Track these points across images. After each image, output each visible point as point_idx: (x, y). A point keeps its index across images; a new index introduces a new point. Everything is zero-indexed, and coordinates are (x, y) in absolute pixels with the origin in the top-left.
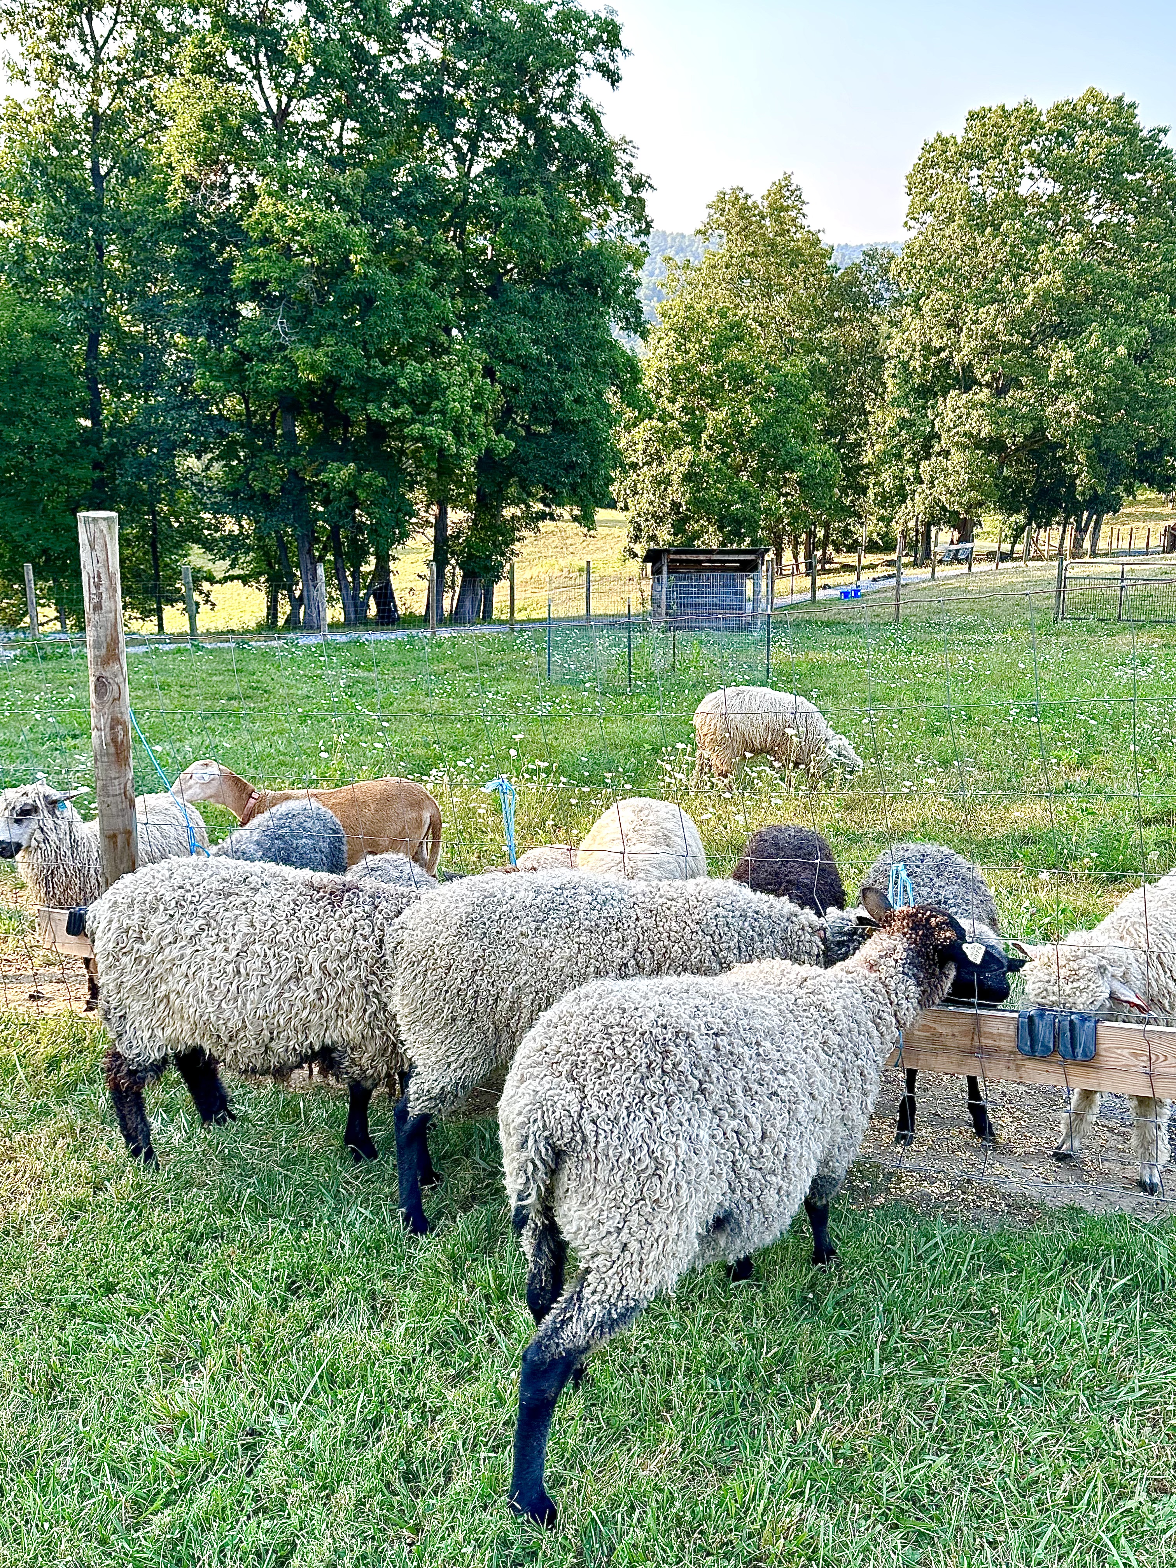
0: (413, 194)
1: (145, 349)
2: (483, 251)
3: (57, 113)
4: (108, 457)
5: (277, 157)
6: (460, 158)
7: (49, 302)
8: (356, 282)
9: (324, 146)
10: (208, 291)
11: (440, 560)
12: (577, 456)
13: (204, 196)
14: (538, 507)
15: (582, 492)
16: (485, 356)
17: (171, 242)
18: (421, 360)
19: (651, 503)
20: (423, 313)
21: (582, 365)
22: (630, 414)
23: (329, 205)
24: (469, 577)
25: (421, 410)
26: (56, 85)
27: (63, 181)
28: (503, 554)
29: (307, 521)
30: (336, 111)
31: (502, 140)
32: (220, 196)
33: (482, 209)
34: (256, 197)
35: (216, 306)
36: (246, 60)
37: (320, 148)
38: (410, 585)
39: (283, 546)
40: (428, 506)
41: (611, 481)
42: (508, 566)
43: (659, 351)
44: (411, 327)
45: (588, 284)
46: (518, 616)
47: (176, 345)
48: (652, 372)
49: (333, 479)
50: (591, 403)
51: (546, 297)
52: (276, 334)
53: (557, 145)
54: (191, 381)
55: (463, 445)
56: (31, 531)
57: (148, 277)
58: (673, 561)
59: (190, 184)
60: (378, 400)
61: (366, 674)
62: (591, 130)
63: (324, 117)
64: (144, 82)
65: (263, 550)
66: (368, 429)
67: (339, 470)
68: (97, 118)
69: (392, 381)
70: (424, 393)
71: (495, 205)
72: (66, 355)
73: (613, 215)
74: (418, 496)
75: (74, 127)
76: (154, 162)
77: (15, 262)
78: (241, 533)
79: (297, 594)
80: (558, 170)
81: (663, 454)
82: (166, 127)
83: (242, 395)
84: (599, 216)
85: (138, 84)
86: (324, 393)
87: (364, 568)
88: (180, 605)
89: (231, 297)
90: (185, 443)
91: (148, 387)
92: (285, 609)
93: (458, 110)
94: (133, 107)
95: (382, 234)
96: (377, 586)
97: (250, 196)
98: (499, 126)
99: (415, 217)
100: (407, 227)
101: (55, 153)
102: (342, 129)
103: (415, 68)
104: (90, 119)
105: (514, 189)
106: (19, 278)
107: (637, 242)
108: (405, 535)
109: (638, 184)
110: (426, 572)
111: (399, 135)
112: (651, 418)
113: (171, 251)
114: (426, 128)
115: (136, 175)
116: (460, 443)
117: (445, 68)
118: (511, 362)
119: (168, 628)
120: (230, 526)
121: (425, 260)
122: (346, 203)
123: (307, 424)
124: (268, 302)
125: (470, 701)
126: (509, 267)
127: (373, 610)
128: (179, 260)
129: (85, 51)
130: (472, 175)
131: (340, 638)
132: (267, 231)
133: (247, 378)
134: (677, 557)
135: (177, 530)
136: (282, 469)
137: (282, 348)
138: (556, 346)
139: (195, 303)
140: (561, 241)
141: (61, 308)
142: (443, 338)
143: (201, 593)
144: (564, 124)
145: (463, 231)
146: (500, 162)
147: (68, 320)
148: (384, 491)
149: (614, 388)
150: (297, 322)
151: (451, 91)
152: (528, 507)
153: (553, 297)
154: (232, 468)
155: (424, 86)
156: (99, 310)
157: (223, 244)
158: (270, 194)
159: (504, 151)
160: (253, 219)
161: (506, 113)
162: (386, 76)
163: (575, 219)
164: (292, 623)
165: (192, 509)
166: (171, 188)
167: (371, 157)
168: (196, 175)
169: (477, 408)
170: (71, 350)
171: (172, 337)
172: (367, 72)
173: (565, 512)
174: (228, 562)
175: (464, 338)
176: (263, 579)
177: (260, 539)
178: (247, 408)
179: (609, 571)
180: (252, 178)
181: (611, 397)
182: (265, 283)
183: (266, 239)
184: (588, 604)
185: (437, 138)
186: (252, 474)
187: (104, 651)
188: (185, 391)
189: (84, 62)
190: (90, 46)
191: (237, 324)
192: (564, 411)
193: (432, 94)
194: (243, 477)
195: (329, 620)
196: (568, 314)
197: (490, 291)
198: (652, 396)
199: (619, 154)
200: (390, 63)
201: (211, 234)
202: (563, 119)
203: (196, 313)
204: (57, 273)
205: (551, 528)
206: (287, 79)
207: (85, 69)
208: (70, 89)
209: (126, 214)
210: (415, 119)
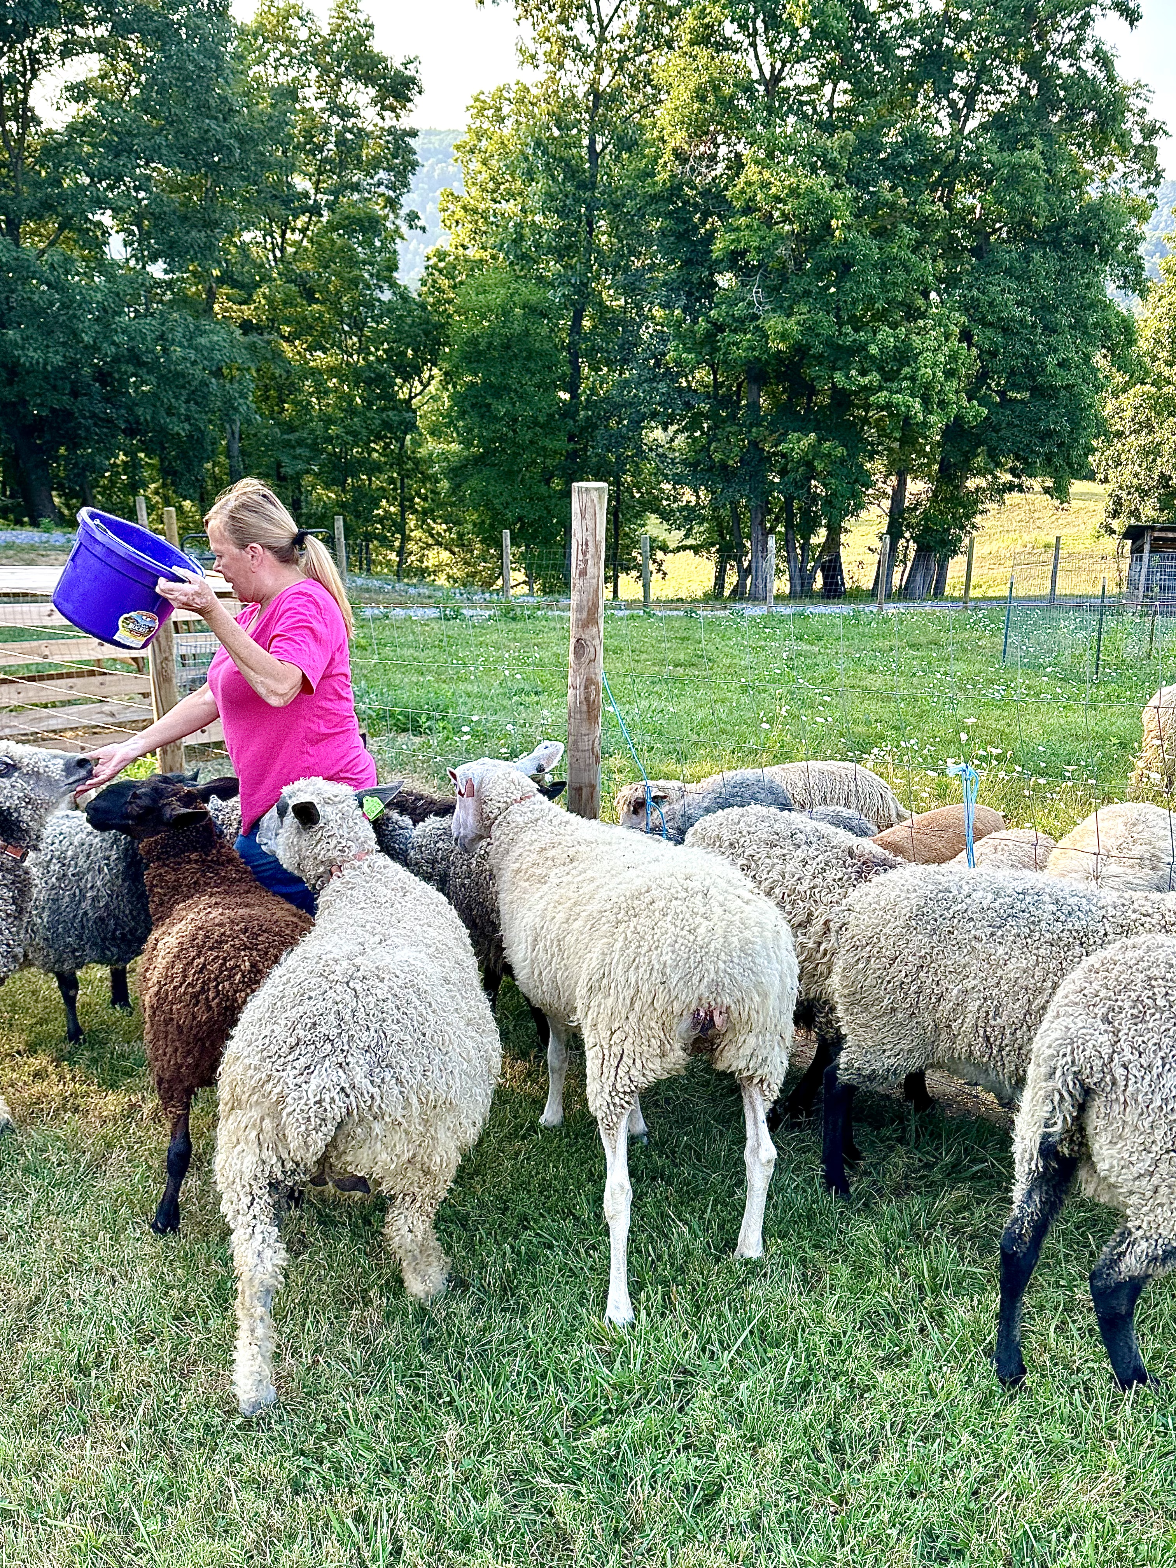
0: (902, 154)
1: (623, 322)
2: (972, 210)
3: (561, 94)
4: (583, 429)
5: (767, 125)
6: (955, 115)
7: (540, 279)
8: (835, 247)
9: (814, 109)
10: (687, 263)
11: (894, 531)
12: (1055, 423)
13: (692, 167)
14: (1007, 477)
15: (1058, 461)
16: (963, 319)
17: (657, 215)
18: (894, 326)
19: (1136, 475)
20: (901, 276)
21: (1071, 327)
22: (1120, 378)
23: (814, 170)
24: (923, 551)
25: (889, 377)
26: (561, 66)
27: (562, 159)
28: (962, 528)
29: (763, 492)
30: (830, 74)
31: (1002, 92)
32: (707, 167)
33: (973, 167)
34: (743, 166)
35: (695, 278)
36: (743, 27)
37: (810, 112)
38: (859, 559)
39: (736, 517)
40: (886, 477)
41: (1092, 450)
42: (967, 541)
43: (1158, 311)
44: (888, 291)
45: (1085, 242)
46: (973, 594)
47: (653, 318)
48: (1148, 333)
49: (793, 449)
50: (1077, 367)
51: (1036, 256)
52: (750, 304)
53: (1062, 94)
54: (664, 354)
55: (931, 413)
56: (510, 500)
57: (633, 252)
58: (1157, 539)
59: (680, 156)
60: (846, 368)
61: (808, 647)
62: (1101, 76)
63: (816, 80)
64: (644, 57)
65: (717, 520)
66: (832, 398)
67: (799, 440)
68: (597, 96)
69: (863, 347)
70: (895, 359)
71: (988, 161)
72: (552, 330)
73: (1120, 166)
74: (877, 466)
75: (576, 106)
76: (648, 136)
77: (514, 241)
78: (698, 504)
79: (746, 564)
80: (1061, 122)
81: (1154, 422)
82: (661, 101)
83: (712, 366)
84: (1103, 167)
85: (638, 60)
86: (791, 361)
87: (814, 540)
88: (634, 573)
89: (710, 268)
90: (654, 415)
91: (625, 361)
92: (732, 579)
93: (956, 62)
94: (631, 83)
95: (867, 197)
96: (826, 558)
97: (737, 164)
98: (1000, 78)
99: (901, 178)
100: (892, 189)
101: (556, 133)
102: (834, 92)
103: (915, 22)
104: (591, 98)
105: (1010, 145)
106: (516, 256)
107: (1144, 193)
108: (860, 507)
109: (1150, 132)
110: (877, 544)
111: (892, 94)
112: (1143, 383)
113: (657, 225)
114: (921, 84)
115: (629, 150)
116: (928, 411)
117: (947, 20)
118: (991, 324)
119: (622, 595)
120: (688, 496)
121: (909, 222)
122: (831, 167)
123: (773, 395)
124: (745, 273)
125: (915, 680)
126: (998, 226)
127: (819, 582)
128: (662, 232)
129: (591, 31)
130: (966, 132)
131: (787, 610)
132: (750, 200)
133: (718, 349)
134: (1163, 535)
135: (638, 500)
136: (743, 440)
137: (755, 317)
138: (1042, 308)
139: (674, 276)
140: (1058, 197)
141: (551, 284)
142: (920, 302)
143: (655, 561)
144: (1072, 71)
145: (951, 191)
146: (998, 116)
147: (555, 296)
148: (843, 461)
149: (1104, 351)
150: (772, 291)
151: (951, 43)
152: (995, 477)
153: (1044, 256)
154: (695, 440)
155: (922, 42)
156: (585, 285)
157: (706, 215)
158: (757, 163)
159: (1003, 104)
160: (738, 188)
161: (1008, 63)
162: (884, 33)
163: (1075, 172)
164: (738, 593)
165: (653, 479)
166: (661, 161)
167: (861, 119)
168: (686, 147)
169: (950, 374)
170: (557, 325)
171: (650, 310)
172: (864, 30)
173: (1036, 484)
174: (683, 533)
175: (942, 302)
176: (713, 549)
177: (714, 510)
178: (715, 379)
179: (1080, 548)
180: (739, 148)
181: (1100, 360)
182: (743, 253)
183: (749, 208)
184: (1054, 582)
185: (932, 94)
186: (714, 445)
187: (585, 615)
188: (658, 365)
189: (589, 42)
190: (596, 27)
191: (713, 295)
192: (1046, 376)
193: (931, 49)
194: (705, 449)
195: (775, 592)
196: (1059, 273)
197: (975, 252)
198: (1147, 360)
199: (1132, 100)
200: (890, 19)
201: (696, 205)
202: (1071, 65)
203: (675, 285)
204: (550, 250)
205: (1017, 501)
206: (783, 44)
207: (590, 49)
208: (575, 69)
209: (617, 188)
210: (911, 77)
